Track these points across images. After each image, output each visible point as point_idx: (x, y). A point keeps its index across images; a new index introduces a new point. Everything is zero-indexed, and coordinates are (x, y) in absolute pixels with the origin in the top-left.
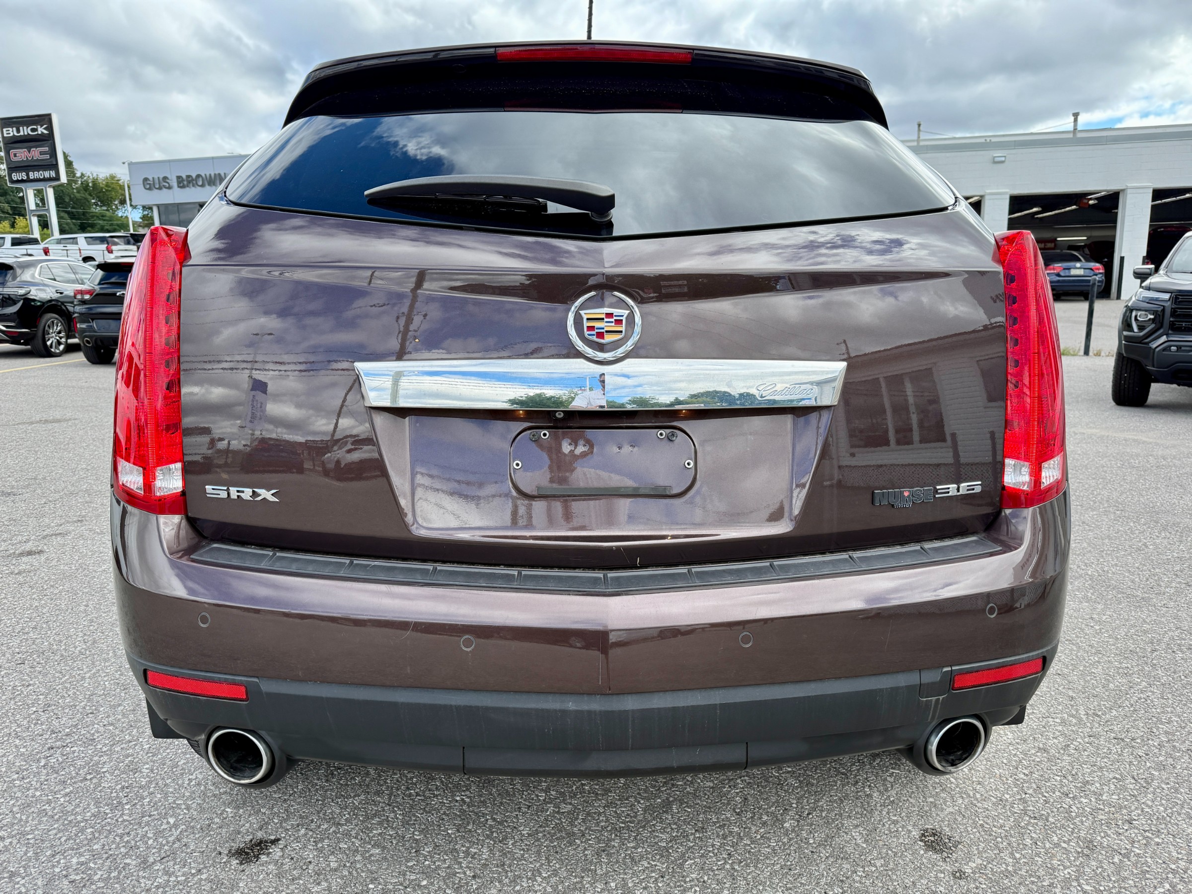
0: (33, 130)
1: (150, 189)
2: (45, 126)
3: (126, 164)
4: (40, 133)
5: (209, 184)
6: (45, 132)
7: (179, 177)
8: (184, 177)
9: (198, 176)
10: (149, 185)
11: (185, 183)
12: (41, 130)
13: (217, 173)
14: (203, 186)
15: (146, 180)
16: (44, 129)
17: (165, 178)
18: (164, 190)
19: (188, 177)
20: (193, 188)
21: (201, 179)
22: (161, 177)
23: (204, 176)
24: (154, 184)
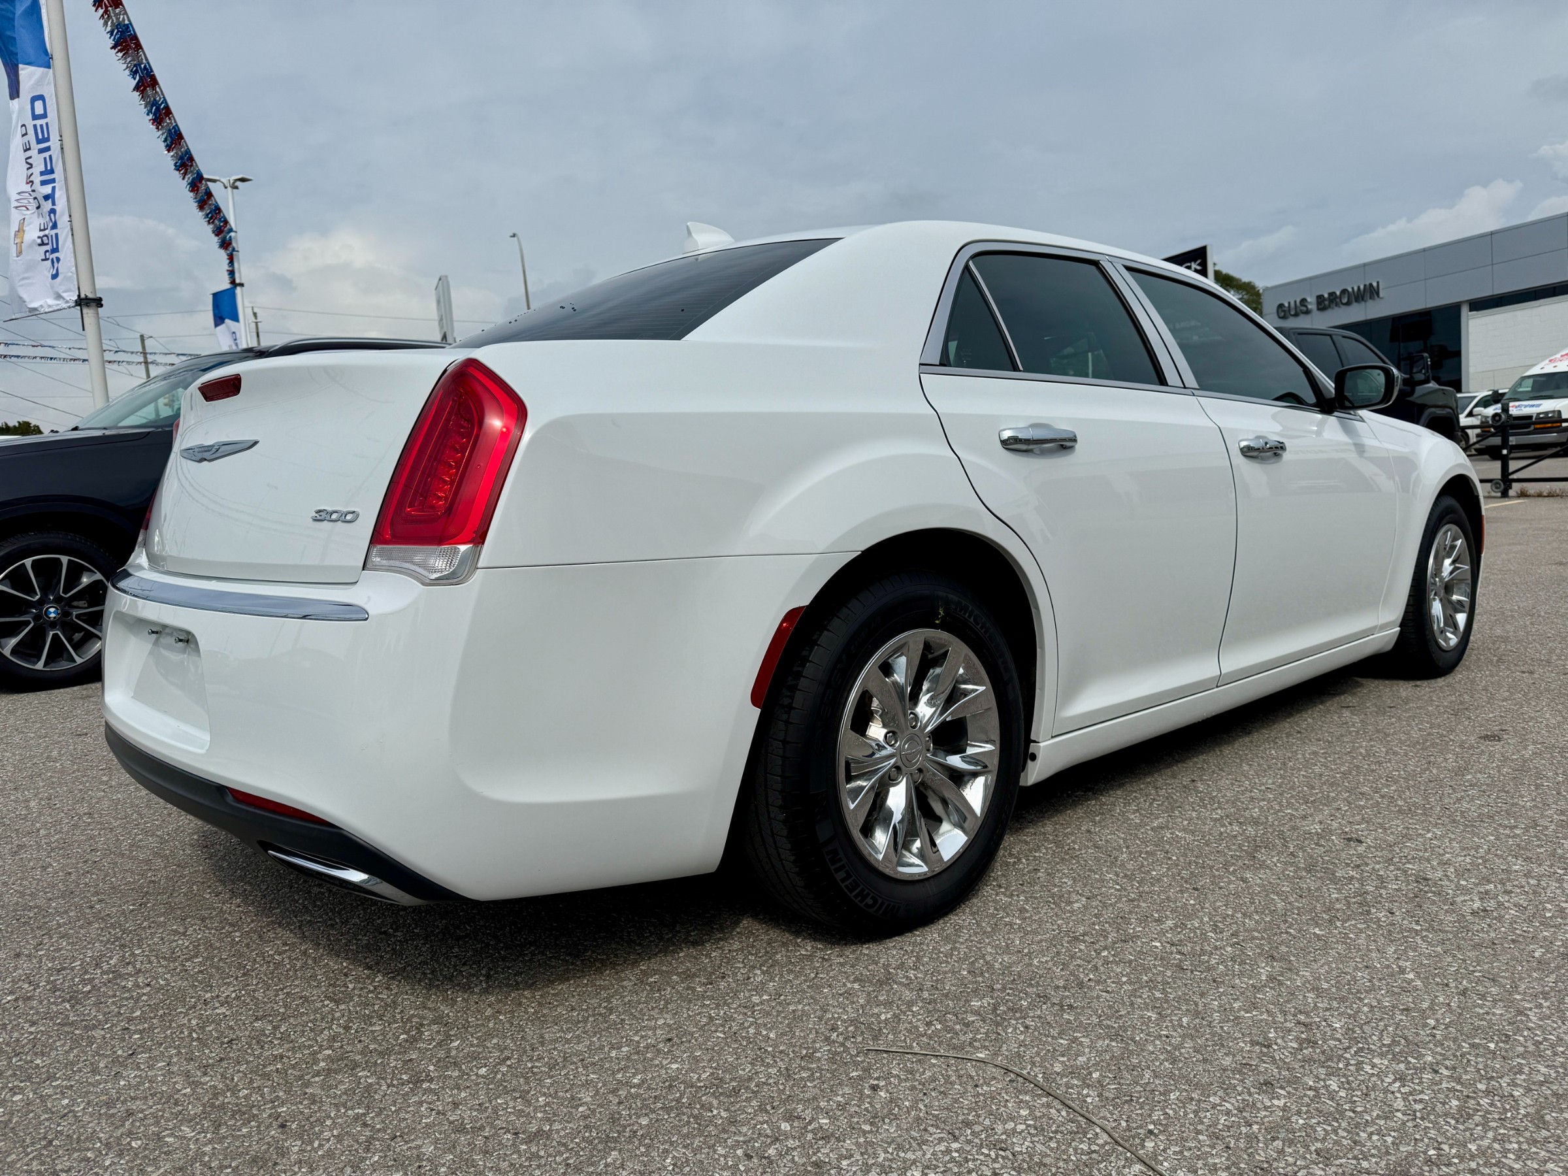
1: (1284, 317)
2: (1199, 262)
5: (1357, 301)
6: (1199, 268)
7: (1320, 298)
8: (1326, 296)
9: (1344, 291)
10: (1284, 312)
11: (1327, 303)
12: (1195, 266)
13: (1367, 283)
14: (1348, 304)
15: (1281, 306)
16: (1199, 265)
17: (1303, 301)
18: (1302, 316)
19: (1331, 294)
20: (1336, 309)
21: (1346, 296)
22: (1299, 300)
23: (1350, 290)
24: (1289, 310)
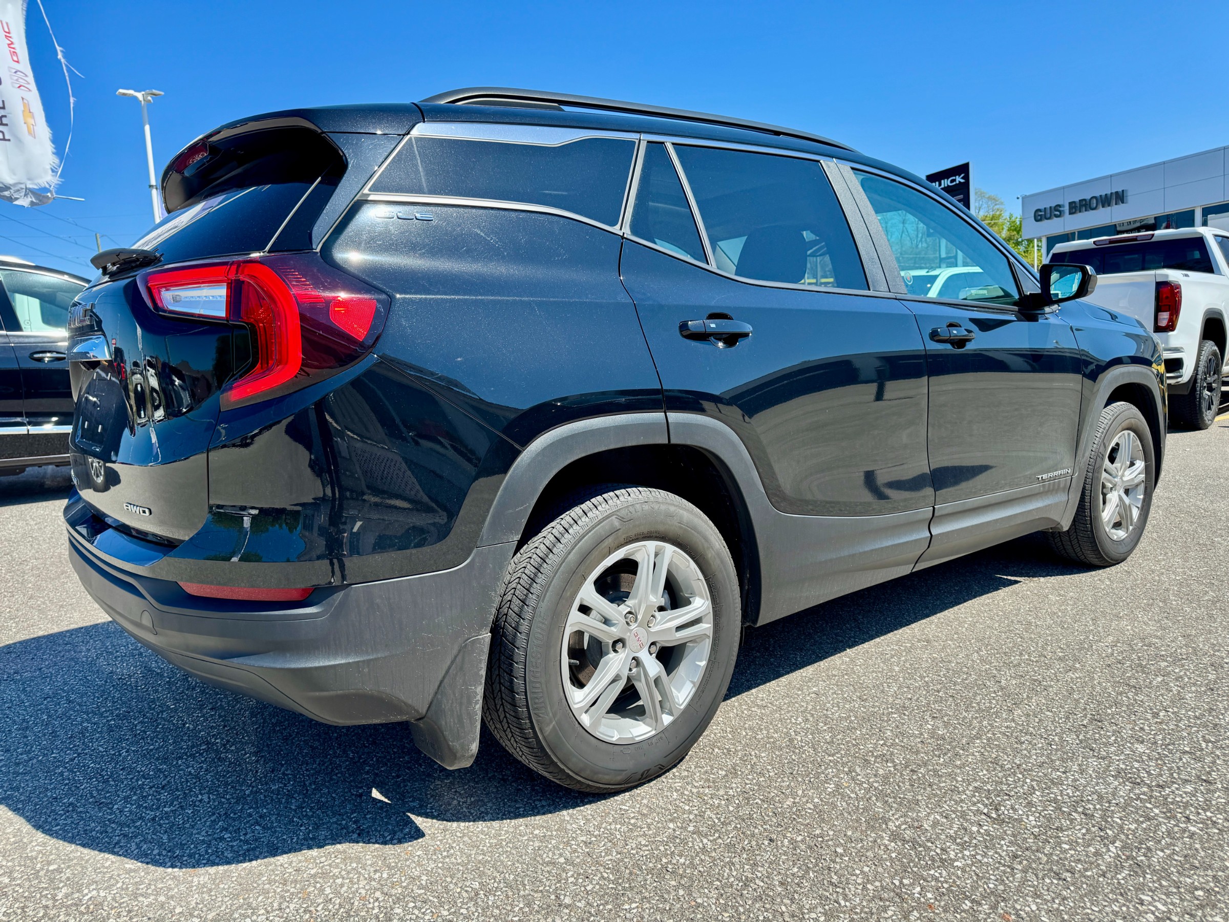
0: (952, 181)
1: (1040, 220)
2: (962, 175)
3: (1020, 199)
4: (957, 182)
6: (962, 181)
9: (1093, 198)
10: (1040, 216)
12: (959, 179)
13: (1114, 191)
16: (962, 178)
20: (1086, 213)
22: (1053, 205)
